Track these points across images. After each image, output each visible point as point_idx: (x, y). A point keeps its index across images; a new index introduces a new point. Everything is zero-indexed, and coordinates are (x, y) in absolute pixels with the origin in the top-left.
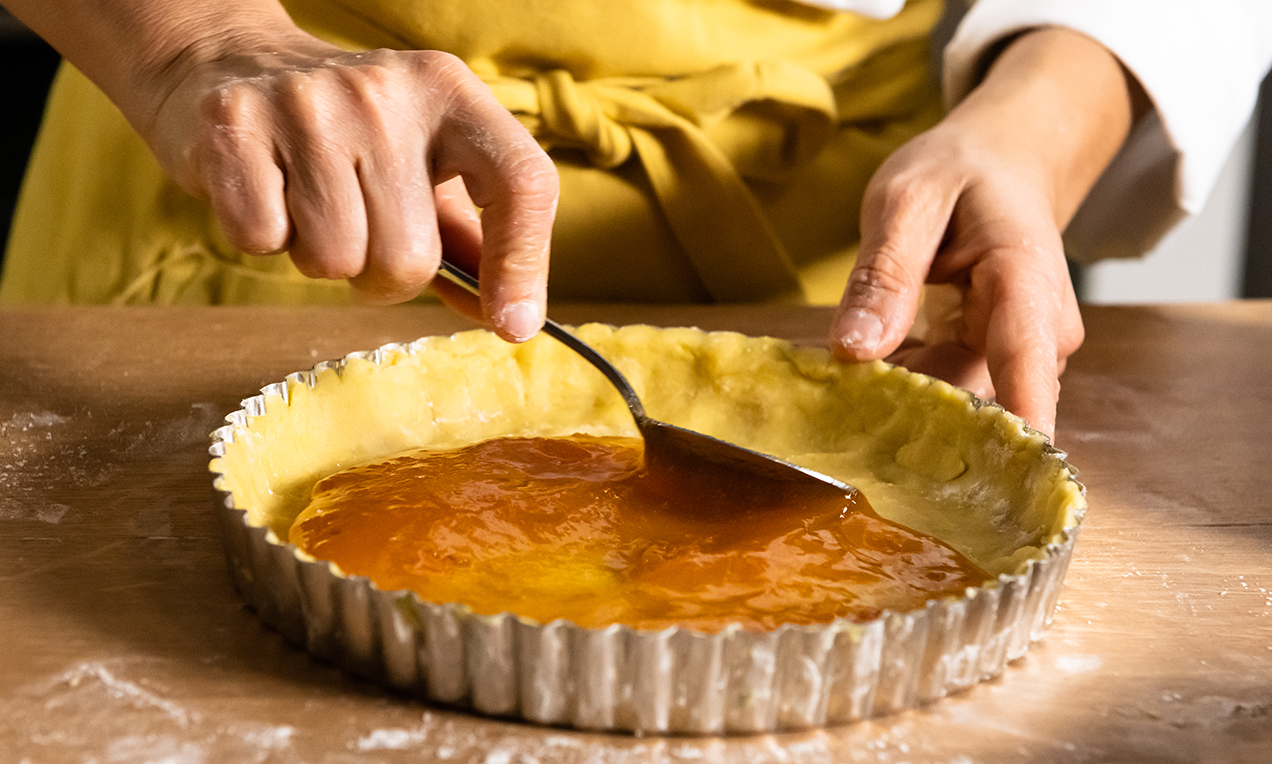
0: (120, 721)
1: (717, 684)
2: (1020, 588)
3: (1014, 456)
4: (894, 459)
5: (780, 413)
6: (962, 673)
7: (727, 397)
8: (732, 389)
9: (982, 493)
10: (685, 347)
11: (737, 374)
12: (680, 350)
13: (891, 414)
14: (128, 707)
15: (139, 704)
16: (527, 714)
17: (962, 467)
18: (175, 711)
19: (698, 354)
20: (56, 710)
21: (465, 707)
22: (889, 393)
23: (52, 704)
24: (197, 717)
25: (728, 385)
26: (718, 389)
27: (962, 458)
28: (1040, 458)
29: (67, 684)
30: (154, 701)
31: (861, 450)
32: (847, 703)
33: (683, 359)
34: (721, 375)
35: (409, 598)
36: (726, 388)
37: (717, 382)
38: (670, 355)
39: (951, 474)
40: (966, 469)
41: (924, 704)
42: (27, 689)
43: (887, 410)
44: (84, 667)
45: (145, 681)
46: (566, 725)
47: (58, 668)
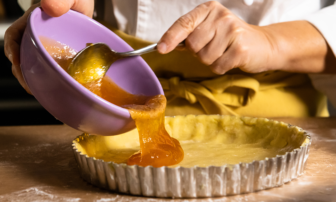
0: (36, 198)
1: (193, 183)
2: (284, 159)
3: (297, 137)
4: (269, 144)
5: (240, 135)
6: (268, 183)
7: (227, 132)
8: (228, 130)
9: (290, 149)
10: (215, 119)
11: (229, 126)
12: (214, 120)
13: (269, 132)
14: (40, 195)
15: (42, 195)
16: (144, 194)
17: (286, 143)
18: (51, 196)
19: (219, 121)
20: (20, 196)
21: (129, 194)
22: (268, 127)
23: (19, 195)
24: (56, 197)
25: (227, 129)
26: (224, 130)
27: (287, 141)
28: (303, 136)
29: (26, 192)
30: (46, 194)
31: (261, 142)
32: (232, 189)
33: (215, 123)
34: (225, 126)
35: (112, 163)
36: (226, 130)
37: (224, 128)
38: (211, 122)
39: (283, 146)
40: (287, 144)
41: (256, 191)
42: (15, 193)
43: (268, 131)
44: (32, 188)
45: (46, 191)
46: (154, 197)
47: (25, 189)
